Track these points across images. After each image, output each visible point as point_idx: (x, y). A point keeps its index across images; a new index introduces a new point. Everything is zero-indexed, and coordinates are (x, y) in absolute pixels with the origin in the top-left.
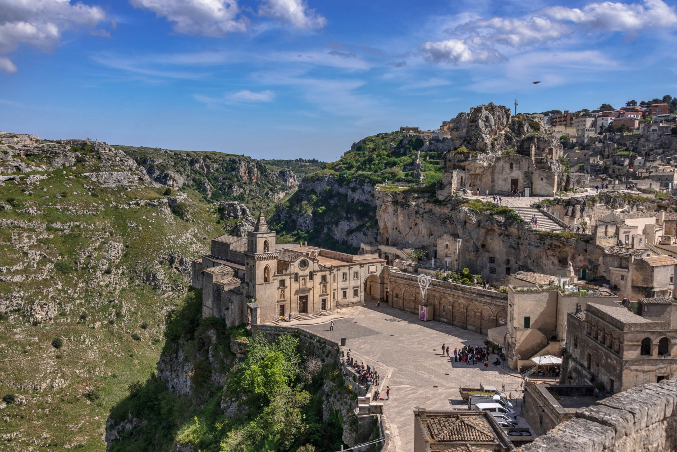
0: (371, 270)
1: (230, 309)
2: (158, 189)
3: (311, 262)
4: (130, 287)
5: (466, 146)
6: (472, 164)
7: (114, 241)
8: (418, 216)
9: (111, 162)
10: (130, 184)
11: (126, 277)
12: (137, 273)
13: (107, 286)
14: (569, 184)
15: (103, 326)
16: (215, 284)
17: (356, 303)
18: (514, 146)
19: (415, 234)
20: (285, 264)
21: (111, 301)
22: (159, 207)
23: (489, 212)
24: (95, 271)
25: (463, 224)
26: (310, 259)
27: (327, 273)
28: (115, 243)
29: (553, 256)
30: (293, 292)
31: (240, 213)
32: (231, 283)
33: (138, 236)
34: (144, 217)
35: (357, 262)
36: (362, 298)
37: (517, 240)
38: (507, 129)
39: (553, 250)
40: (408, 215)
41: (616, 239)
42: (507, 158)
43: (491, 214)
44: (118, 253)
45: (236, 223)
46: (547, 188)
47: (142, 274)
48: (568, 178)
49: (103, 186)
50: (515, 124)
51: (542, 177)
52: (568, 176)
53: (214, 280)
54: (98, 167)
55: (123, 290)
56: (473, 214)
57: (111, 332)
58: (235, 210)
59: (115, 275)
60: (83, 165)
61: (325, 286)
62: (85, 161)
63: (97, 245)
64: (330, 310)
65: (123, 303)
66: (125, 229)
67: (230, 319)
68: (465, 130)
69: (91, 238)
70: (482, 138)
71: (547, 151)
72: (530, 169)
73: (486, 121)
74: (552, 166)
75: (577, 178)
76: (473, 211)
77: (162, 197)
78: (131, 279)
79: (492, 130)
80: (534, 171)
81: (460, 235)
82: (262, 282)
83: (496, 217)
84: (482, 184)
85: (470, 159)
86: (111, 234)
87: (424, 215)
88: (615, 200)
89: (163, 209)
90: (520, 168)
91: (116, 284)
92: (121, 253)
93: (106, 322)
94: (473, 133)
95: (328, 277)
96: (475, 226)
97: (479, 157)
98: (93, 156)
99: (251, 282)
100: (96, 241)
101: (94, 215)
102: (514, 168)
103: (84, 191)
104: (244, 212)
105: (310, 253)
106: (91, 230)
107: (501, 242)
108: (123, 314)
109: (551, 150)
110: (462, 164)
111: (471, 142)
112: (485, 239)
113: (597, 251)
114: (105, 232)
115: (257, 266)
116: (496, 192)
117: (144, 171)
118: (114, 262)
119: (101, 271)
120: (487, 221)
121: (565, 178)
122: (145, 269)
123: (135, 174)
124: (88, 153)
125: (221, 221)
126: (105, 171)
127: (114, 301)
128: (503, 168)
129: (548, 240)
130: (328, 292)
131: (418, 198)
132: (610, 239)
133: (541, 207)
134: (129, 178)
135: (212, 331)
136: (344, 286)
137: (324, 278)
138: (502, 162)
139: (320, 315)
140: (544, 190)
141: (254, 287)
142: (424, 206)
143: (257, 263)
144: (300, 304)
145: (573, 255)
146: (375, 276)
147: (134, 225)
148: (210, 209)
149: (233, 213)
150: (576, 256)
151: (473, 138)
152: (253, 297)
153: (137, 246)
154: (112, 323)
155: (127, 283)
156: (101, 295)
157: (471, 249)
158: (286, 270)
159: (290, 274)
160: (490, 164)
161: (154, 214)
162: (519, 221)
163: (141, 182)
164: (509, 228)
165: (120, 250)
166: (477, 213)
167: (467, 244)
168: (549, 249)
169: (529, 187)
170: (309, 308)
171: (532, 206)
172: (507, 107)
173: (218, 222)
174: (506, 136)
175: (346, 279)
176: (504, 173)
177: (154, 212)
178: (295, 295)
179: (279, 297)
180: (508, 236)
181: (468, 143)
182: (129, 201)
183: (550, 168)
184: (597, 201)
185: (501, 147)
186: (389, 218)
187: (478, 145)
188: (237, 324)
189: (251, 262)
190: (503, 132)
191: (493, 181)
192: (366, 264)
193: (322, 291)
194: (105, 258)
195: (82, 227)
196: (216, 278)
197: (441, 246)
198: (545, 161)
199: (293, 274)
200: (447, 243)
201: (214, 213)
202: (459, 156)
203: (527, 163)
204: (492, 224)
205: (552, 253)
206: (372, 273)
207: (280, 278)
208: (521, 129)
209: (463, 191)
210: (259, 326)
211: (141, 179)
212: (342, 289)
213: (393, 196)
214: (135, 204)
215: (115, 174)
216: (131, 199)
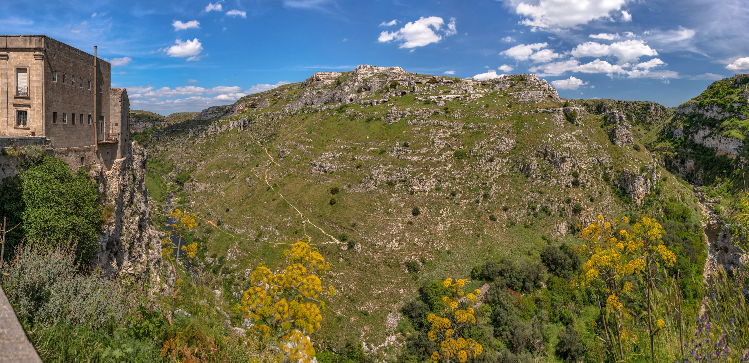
2: (560, 103)
4: (509, 174)
7: (508, 138)
9: (532, 85)
10: (539, 99)
12: (517, 163)
13: (487, 171)
15: (469, 204)
21: (484, 184)
22: (552, 114)
24: (481, 159)
31: (618, 119)
33: (528, 134)
34: (537, 121)
44: (509, 146)
47: (521, 163)
49: (519, 100)
54: (521, 89)
55: (502, 175)
58: (614, 117)
59: (498, 163)
60: (513, 88)
62: (515, 86)
63: (492, 139)
65: (494, 186)
66: (520, 129)
69: (489, 135)
78: (512, 167)
86: (508, 132)
89: (556, 115)
91: (496, 170)
92: (511, 147)
93: (473, 200)
98: (522, 83)
100: (493, 137)
101: (501, 119)
104: (621, 118)
106: (492, 129)
108: (491, 195)
114: (502, 131)
118: (503, 153)
119: (485, 159)
122: (523, 160)
123: (547, 93)
124: (520, 81)
125: (605, 126)
126: (525, 91)
134: (540, 96)
147: (528, 126)
148: (598, 117)
149: (613, 120)
153: (523, 141)
154: (478, 201)
155: (508, 170)
156: (478, 177)
163: (550, 98)
165: (511, 145)
173: (602, 127)
177: (547, 117)
182: (531, 109)
194: (493, 149)
195: (487, 126)
201: (600, 120)
211: (550, 96)
214: (535, 112)
215: (531, 92)
216: (533, 108)
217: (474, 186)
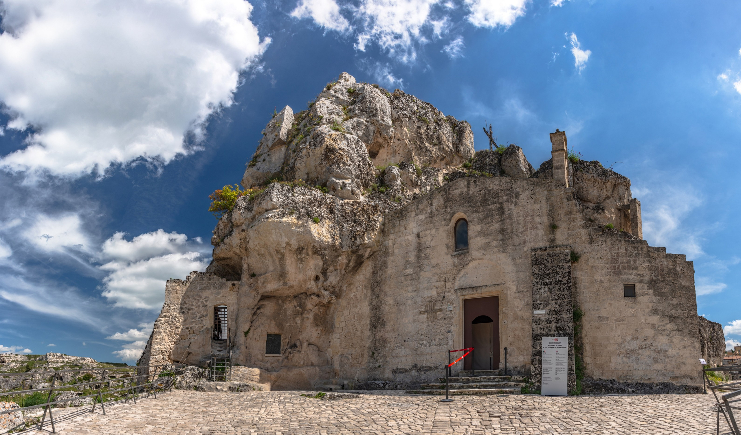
46: (663, 341)
51: (631, 277)
72: (561, 237)
80: (579, 248)
90: (505, 237)
102: (476, 243)
138: (412, 226)
169: (560, 332)
176: (427, 273)
191: (377, 321)
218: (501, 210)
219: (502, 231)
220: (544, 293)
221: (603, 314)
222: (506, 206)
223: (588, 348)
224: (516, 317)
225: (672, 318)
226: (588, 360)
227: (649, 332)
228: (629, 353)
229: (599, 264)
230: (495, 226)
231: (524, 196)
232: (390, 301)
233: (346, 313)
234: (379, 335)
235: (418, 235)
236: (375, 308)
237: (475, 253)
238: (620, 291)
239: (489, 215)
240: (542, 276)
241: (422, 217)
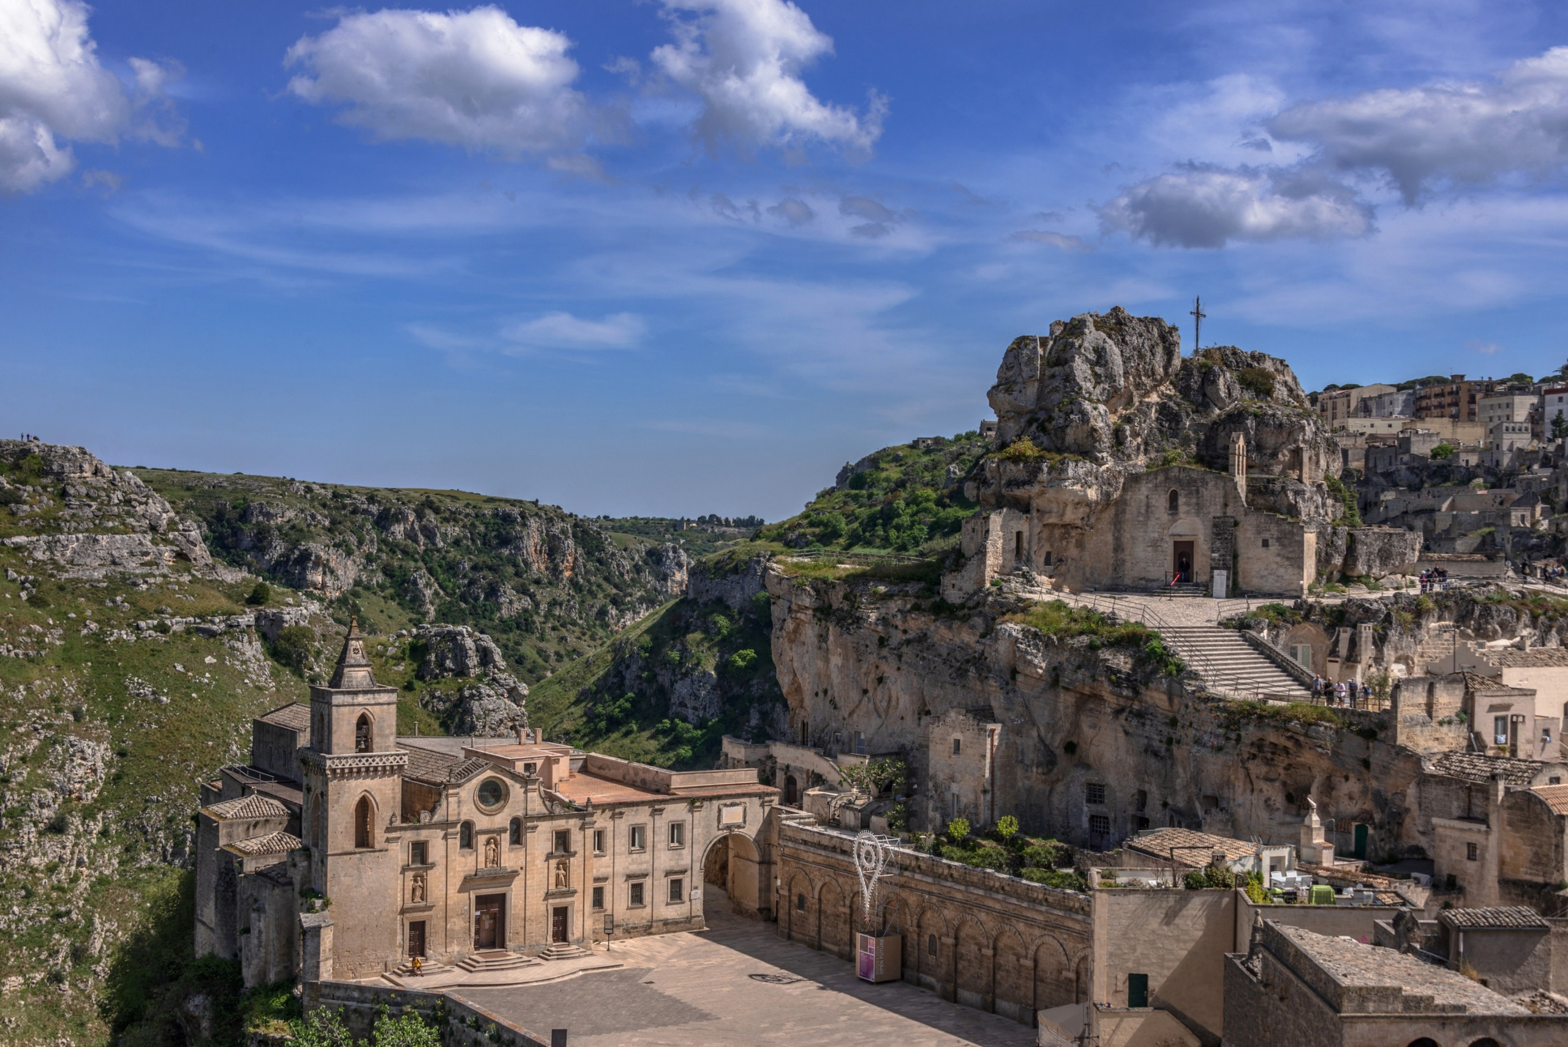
0: (726, 820)
1: (254, 932)
2: (231, 586)
3: (516, 789)
4: (122, 874)
5: (1034, 439)
6: (1051, 494)
7: (83, 738)
8: (885, 652)
9: (94, 505)
10: (146, 570)
11: (113, 845)
12: (145, 833)
13: (51, 869)
14: (1355, 559)
15: (30, 989)
16: (222, 851)
17: (676, 923)
18: (1185, 442)
19: (876, 710)
20: (430, 791)
21: (58, 915)
22: (226, 639)
23: (1085, 639)
24: (17, 826)
25: (1008, 676)
26: (515, 777)
27: (573, 824)
28: (84, 744)
29: (1268, 779)
30: (456, 881)
31: (473, 661)
32: (268, 852)
33: (158, 722)
34: (179, 668)
35: (681, 793)
36: (698, 908)
37: (1166, 730)
38: (1167, 389)
39: (1269, 762)
40: (856, 649)
41: (1464, 729)
42: (1161, 478)
43: (1092, 647)
44: (94, 771)
45: (460, 690)
46: (1282, 571)
47: (161, 834)
48: (1352, 540)
49: (66, 575)
50: (1190, 374)
51: (1267, 535)
52: (1351, 535)
53: (222, 842)
54: (55, 519)
55: (102, 881)
56: (1036, 646)
57: (53, 1007)
58: (460, 652)
59: (77, 836)
60: (13, 514)
61: (564, 866)
62: (19, 501)
63: (31, 748)
64: (581, 941)
65: (97, 921)
66: (120, 703)
67: (255, 962)
68: (1032, 390)
69: (13, 727)
70: (1083, 414)
71: (1285, 456)
72: (1230, 511)
73: (1097, 363)
74: (1301, 504)
75: (1379, 543)
76: (1036, 635)
77: (237, 608)
78: (127, 850)
79: (1116, 390)
80: (1241, 518)
81: (997, 712)
82: (350, 845)
83: (1105, 654)
84: (1086, 556)
85: (1044, 476)
86: (77, 715)
87: (904, 649)
88: (1486, 612)
89: (238, 645)
90: (1199, 508)
91: (80, 863)
92: (102, 772)
93: (39, 976)
94: (1056, 397)
95: (577, 840)
96: (1042, 685)
97: (1070, 472)
98: (44, 488)
99: (316, 845)
100: (28, 734)
101: (31, 660)
102: (1182, 508)
103: (6, 590)
104: (485, 656)
105: (539, 763)
106: (15, 704)
107: (1121, 735)
108: (95, 951)
109: (1297, 453)
110: (1019, 492)
111: (1050, 426)
112: (1076, 726)
113: (1400, 764)
114: (58, 710)
115: (332, 796)
116: (1128, 581)
117: (195, 534)
118: (79, 798)
119: (35, 824)
120: (1079, 667)
121: (1341, 543)
122: (170, 821)
123: (166, 542)
124: (32, 480)
125: (418, 684)
126: (77, 530)
127: (68, 913)
128: (1148, 506)
129: (1251, 728)
130: (576, 883)
131: (887, 597)
132: (1445, 728)
133: (1249, 627)
134: (146, 554)
135: (199, 1000)
136: (634, 869)
137: (562, 839)
138: (1144, 490)
139: (545, 956)
140: (1271, 579)
141: (323, 862)
142: (905, 621)
143: (333, 785)
144: (478, 921)
145: (1329, 778)
146: (741, 839)
147: (148, 690)
148: (385, 647)
149: (455, 660)
150: (1336, 780)
151: (1056, 413)
152: (320, 894)
153: (149, 752)
154: (56, 978)
155: (115, 861)
156: (29, 895)
157: (1031, 756)
158: (433, 811)
159: (446, 825)
160: (1108, 495)
161: (209, 660)
162: (1173, 668)
163: (182, 564)
164: (1142, 690)
165: (100, 764)
166: (1048, 643)
167: (1018, 740)
168: (1254, 757)
169: (1225, 567)
170: (508, 935)
171: (1225, 624)
172: (1168, 323)
173: (409, 687)
174: (1163, 409)
175: (642, 847)
176: (1152, 522)
177: (210, 653)
178: (460, 891)
179: (408, 896)
180: (1140, 715)
181: (1043, 429)
182: (137, 618)
183: (1293, 511)
184: (1428, 611)
185: (1146, 444)
186: (806, 659)
187: (1071, 436)
188: (272, 977)
189: (315, 781)
190: (1154, 398)
191: (1118, 548)
192: (711, 799)
193: (553, 880)
194: (51, 786)
196: (230, 835)
197: (940, 747)
198: (1278, 487)
199: (454, 824)
200: (958, 735)
201: (398, 659)
202: (1012, 467)
203: (1220, 493)
204: (1093, 678)
205: (1264, 769)
206: (729, 827)
207: (410, 836)
208: (1209, 390)
209: (1024, 576)
210: (327, 985)
211: (181, 556)
212: (629, 877)
213: (817, 591)
214: (155, 628)
215: (104, 539)
216: (145, 614)
217: (22, 926)
218: (1197, 491)
219: (1198, 504)
220: (1218, 544)
221: (1250, 555)
222: (1201, 489)
223: (1240, 573)
224: (1203, 555)
225: (1288, 559)
226: (1240, 580)
227: (1274, 566)
228: (1262, 577)
229: (1249, 528)
230: (1194, 500)
231: (1211, 484)
232: (1128, 536)
233: (1095, 538)
234: (1120, 557)
235: (1147, 497)
236: (1118, 539)
237: (1182, 515)
238: (1260, 543)
239: (1191, 493)
240: (1218, 535)
241: (1150, 485)
